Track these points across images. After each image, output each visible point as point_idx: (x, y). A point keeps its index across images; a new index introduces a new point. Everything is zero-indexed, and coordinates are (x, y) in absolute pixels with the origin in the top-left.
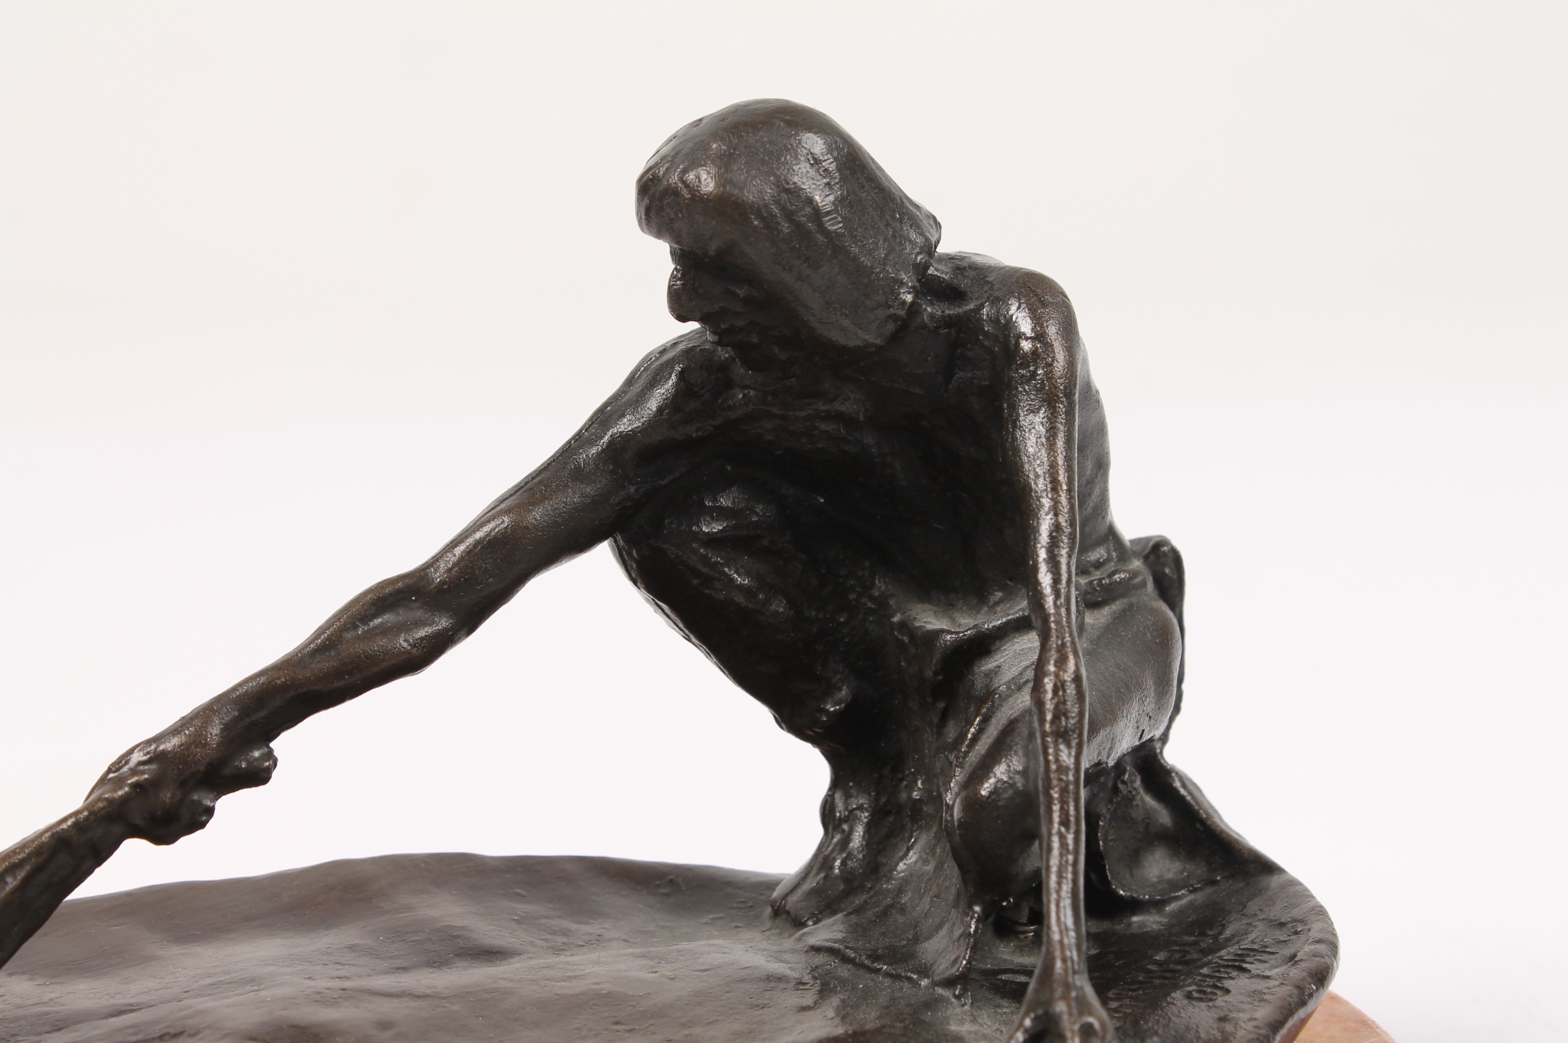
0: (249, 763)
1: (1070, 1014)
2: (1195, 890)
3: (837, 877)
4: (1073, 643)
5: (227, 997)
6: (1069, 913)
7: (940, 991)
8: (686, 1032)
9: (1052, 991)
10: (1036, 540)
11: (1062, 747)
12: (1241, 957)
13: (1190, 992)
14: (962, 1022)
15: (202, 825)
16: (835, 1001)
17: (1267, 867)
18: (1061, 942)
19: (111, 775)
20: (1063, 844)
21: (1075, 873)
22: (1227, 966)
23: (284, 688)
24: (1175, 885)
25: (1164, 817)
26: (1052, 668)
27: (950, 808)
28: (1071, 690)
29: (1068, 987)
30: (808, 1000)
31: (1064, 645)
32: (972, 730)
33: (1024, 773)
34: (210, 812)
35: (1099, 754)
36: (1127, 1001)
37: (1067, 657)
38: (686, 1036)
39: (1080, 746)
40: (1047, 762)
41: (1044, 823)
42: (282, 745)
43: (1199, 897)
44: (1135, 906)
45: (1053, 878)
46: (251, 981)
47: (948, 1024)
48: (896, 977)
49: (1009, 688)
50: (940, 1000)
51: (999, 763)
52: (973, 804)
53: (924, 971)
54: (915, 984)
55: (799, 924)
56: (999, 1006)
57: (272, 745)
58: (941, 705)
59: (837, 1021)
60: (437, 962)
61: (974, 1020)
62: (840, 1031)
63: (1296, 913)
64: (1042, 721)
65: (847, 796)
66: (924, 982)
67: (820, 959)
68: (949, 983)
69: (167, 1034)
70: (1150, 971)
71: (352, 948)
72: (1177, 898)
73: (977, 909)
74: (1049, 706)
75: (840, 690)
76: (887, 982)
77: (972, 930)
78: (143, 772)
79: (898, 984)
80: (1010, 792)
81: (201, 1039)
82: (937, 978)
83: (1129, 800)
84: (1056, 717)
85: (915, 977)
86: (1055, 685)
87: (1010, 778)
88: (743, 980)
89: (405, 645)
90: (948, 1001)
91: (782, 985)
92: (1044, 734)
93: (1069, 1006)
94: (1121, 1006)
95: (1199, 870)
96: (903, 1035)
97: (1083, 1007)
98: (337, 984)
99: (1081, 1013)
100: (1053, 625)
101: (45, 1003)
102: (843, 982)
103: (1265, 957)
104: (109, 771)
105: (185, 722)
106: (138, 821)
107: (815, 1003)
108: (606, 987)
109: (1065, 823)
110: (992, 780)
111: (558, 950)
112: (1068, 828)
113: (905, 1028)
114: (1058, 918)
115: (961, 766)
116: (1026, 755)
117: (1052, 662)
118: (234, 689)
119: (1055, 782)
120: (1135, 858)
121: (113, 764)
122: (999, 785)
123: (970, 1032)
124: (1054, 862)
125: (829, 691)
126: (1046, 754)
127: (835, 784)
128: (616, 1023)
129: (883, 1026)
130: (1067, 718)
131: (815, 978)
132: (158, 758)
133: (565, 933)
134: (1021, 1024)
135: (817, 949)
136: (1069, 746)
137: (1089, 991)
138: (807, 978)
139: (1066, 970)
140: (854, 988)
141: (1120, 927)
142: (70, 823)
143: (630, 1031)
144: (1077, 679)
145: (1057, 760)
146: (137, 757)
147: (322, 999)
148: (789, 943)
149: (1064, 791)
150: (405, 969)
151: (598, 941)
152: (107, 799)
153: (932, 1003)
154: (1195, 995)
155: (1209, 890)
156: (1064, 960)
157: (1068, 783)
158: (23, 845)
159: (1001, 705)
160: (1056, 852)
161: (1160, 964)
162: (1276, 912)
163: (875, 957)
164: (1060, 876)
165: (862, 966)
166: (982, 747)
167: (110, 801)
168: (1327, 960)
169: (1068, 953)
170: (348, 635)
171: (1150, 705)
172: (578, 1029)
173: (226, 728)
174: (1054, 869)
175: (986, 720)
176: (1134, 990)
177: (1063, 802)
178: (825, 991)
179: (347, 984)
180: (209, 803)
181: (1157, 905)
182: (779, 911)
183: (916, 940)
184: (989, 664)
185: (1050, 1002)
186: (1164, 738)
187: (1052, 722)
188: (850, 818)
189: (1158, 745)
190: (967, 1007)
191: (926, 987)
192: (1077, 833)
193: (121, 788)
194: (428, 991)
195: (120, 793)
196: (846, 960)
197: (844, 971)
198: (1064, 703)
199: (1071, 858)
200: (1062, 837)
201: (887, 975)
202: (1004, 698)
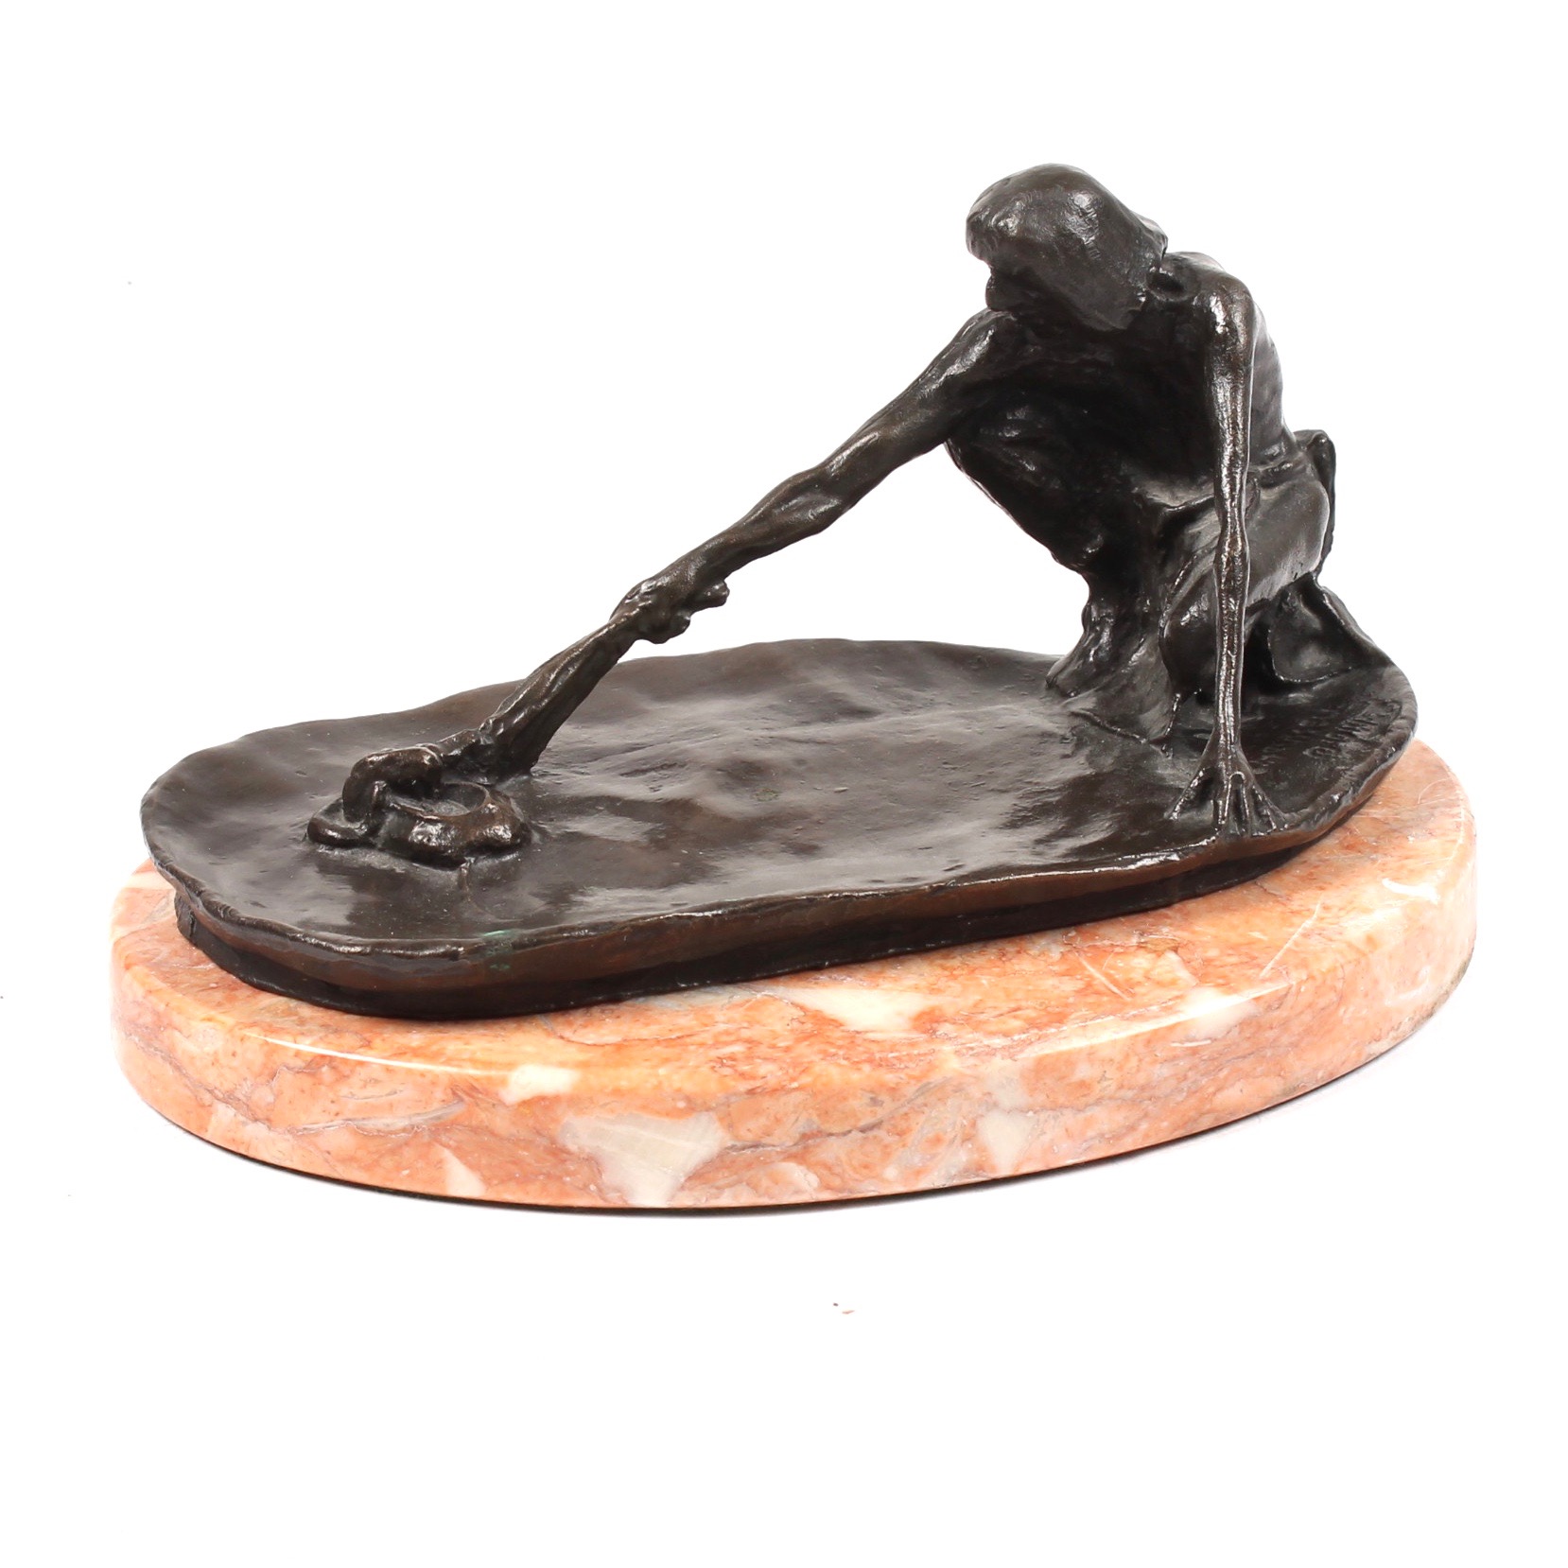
0: (712, 593)
1: (1227, 770)
2: (1333, 676)
3: (1091, 663)
4: (1242, 531)
5: (700, 741)
6: (1230, 706)
7: (1153, 747)
8: (990, 771)
9: (1218, 755)
10: (1221, 462)
11: (1231, 599)
12: (1353, 727)
13: (1315, 750)
14: (1166, 768)
15: (683, 631)
16: (1086, 751)
17: (1383, 661)
18: (1224, 724)
19: (627, 601)
20: (1229, 663)
21: (1236, 681)
22: (1342, 733)
23: (735, 545)
24: (1320, 672)
25: (1316, 623)
26: (1227, 549)
27: (1162, 629)
28: (1238, 562)
29: (1226, 752)
30: (1068, 751)
31: (1235, 532)
32: (1178, 580)
33: (1207, 612)
34: (688, 623)
35: (1262, 594)
36: (1274, 756)
37: (1237, 541)
38: (990, 773)
39: (1242, 599)
40: (1221, 609)
41: (1218, 646)
42: (733, 580)
43: (1336, 681)
44: (1291, 687)
45: (1222, 684)
46: (711, 730)
47: (1157, 769)
48: (1125, 737)
49: (1203, 552)
50: (1154, 752)
51: (1193, 605)
52: (1176, 629)
53: (1143, 734)
54: (1137, 741)
55: (1066, 695)
56: (1191, 757)
57: (727, 580)
58: (1163, 552)
59: (1087, 765)
60: (828, 718)
61: (1174, 766)
62: (1088, 772)
63: (1394, 696)
64: (1220, 583)
65: (1100, 608)
66: (1143, 741)
67: (1077, 722)
68: (1159, 742)
69: (665, 765)
70: (1294, 734)
71: (771, 707)
72: (1321, 681)
73: (1178, 695)
74: (1225, 572)
75: (1096, 538)
76: (1120, 740)
77: (1174, 709)
78: (648, 600)
79: (1126, 742)
80: (1199, 624)
81: (687, 769)
82: (1152, 738)
83: (1291, 614)
84: (1228, 581)
85: (1138, 737)
86: (1228, 559)
87: (1199, 614)
88: (1026, 736)
89: (812, 517)
90: (1157, 753)
91: (1052, 740)
92: (1220, 591)
93: (1226, 765)
94: (1269, 759)
95: (1337, 661)
96: (1127, 776)
97: (1236, 764)
98: (765, 733)
99: (1234, 770)
100: (1229, 520)
101: (582, 742)
102: (1092, 738)
103: (1368, 727)
104: (626, 598)
105: (673, 567)
106: (644, 628)
107: (1073, 753)
108: (938, 739)
109: (1231, 648)
110: (1188, 616)
111: (905, 710)
112: (1232, 652)
113: (1129, 772)
114: (1224, 709)
115: (1169, 602)
116: (1210, 601)
117: (1227, 544)
118: (703, 545)
119: (1226, 622)
120: (1294, 652)
121: (629, 593)
122: (1193, 619)
123: (1170, 775)
124: (1223, 674)
125: (1088, 539)
126: (1221, 604)
127: (1091, 600)
128: (945, 763)
129: (1115, 770)
130: (1235, 581)
131: (1073, 735)
132: (655, 591)
133: (909, 698)
134: (1197, 775)
135: (1075, 715)
136: (1235, 600)
137: (1242, 755)
138: (1068, 735)
139: (1226, 742)
140: (1099, 743)
141: (1280, 701)
142: (605, 631)
143: (954, 769)
144: (1243, 555)
145: (1227, 608)
146: (644, 588)
147: (758, 744)
148: (1057, 708)
149: (1231, 628)
150: (807, 723)
151: (931, 705)
152: (626, 616)
153: (1148, 755)
154: (1318, 752)
155: (1343, 676)
156: (1226, 736)
157: (1234, 622)
158: (577, 646)
159: (1198, 563)
160: (1224, 667)
161: (1302, 728)
162: (1384, 695)
163: (1113, 723)
164: (1226, 683)
165: (1103, 728)
166: (1183, 592)
167: (628, 617)
168: (1406, 732)
169: (1228, 731)
170: (776, 511)
171: (1302, 556)
172: (921, 767)
173: (699, 572)
174: (1223, 678)
175: (1187, 574)
176: (1280, 747)
177: (1231, 635)
178: (1079, 745)
179: (774, 733)
180: (688, 618)
181: (1306, 686)
182: (1052, 685)
183: (1141, 711)
184: (1194, 529)
185: (1215, 761)
186: (1319, 569)
187: (1225, 583)
188: (1101, 622)
189: (1314, 575)
190: (1170, 758)
191: (1144, 744)
192: (1238, 655)
193: (634, 610)
194: (825, 740)
195: (634, 612)
196: (1094, 723)
197: (1093, 731)
198: (1233, 571)
199: (1233, 671)
200: (1228, 657)
201: (1120, 734)
202: (1200, 559)
